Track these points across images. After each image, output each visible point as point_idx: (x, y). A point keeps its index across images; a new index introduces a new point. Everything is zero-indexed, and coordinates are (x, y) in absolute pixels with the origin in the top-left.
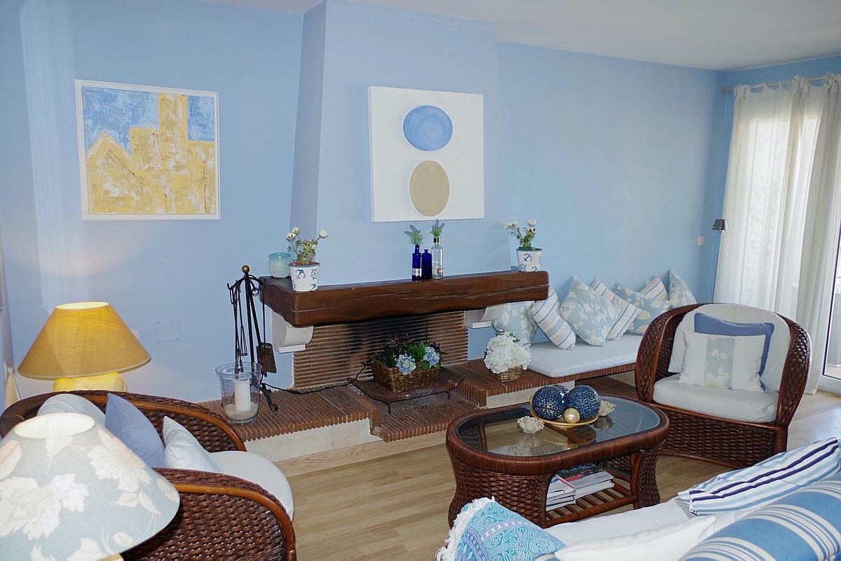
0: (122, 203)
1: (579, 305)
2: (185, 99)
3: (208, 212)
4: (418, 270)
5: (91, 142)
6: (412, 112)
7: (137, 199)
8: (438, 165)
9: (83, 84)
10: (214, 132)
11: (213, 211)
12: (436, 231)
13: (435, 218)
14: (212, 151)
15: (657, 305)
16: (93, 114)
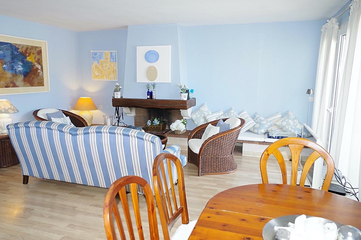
0: (98, 77)
2: (109, 53)
3: (114, 79)
4: (149, 96)
5: (93, 64)
6: (147, 52)
7: (101, 76)
8: (154, 67)
9: (92, 51)
10: (116, 60)
11: (116, 79)
12: (154, 86)
13: (153, 82)
14: (115, 65)
15: (264, 122)
16: (93, 58)
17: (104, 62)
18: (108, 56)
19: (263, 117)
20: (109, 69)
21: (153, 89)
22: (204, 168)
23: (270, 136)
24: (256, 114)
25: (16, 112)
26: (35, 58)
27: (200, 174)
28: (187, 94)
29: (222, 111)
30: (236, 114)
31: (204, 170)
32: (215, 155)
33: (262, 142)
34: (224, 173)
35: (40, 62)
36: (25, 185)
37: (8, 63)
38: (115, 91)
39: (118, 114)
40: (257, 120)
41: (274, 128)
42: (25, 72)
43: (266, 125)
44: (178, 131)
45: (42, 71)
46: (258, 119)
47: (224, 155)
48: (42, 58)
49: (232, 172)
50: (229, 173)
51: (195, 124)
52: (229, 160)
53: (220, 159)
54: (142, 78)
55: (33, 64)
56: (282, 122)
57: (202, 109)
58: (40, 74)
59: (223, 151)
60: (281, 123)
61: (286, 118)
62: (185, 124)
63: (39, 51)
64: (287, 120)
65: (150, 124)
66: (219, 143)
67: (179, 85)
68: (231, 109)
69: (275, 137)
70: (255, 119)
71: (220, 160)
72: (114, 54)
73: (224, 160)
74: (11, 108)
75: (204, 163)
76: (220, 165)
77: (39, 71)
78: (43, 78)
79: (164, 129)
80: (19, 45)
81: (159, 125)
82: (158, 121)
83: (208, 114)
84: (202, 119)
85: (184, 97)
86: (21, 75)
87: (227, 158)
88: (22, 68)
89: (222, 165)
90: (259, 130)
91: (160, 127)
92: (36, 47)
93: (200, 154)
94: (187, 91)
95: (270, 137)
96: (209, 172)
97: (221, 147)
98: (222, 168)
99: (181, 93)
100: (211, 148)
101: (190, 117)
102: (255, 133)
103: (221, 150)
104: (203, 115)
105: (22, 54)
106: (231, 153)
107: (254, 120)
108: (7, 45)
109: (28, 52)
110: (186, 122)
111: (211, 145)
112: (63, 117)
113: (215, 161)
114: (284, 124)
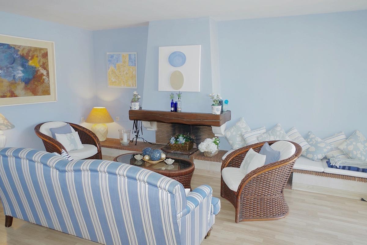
0: (115, 83)
1: (269, 136)
2: (128, 55)
3: (133, 86)
4: (173, 108)
5: (109, 68)
6: (171, 54)
7: (118, 82)
8: (180, 72)
9: (108, 53)
10: (135, 63)
11: (134, 86)
12: (179, 95)
13: (178, 91)
14: (134, 69)
15: (322, 145)
16: (110, 61)
17: (121, 66)
18: (126, 59)
19: (320, 138)
20: (127, 74)
21: (178, 100)
22: (243, 211)
23: (331, 164)
24: (309, 134)
25: (10, 128)
26: (39, 62)
27: (238, 220)
28: (221, 107)
29: (264, 128)
30: (282, 132)
31: (243, 215)
32: (260, 194)
33: (321, 172)
34: (271, 219)
35: (45, 66)
36: (7, 228)
37: (5, 69)
38: (132, 102)
39: (137, 128)
40: (312, 142)
41: (335, 153)
42: (26, 78)
43: (324, 149)
44: (208, 152)
45: (48, 78)
46: (313, 140)
47: (272, 195)
48: (48, 62)
49: (282, 218)
50: (278, 219)
51: (229, 143)
52: (278, 201)
53: (266, 200)
54: (165, 86)
55: (36, 69)
56: (347, 145)
57: (239, 124)
58: (46, 81)
59: (270, 189)
60: (345, 147)
61: (353, 140)
62: (217, 144)
63: (45, 53)
64: (354, 143)
65: (174, 142)
66: (266, 179)
67: (211, 95)
68: (276, 126)
69: (340, 166)
70: (309, 140)
71: (266, 202)
72: (133, 57)
73: (271, 201)
74: (4, 123)
75: (243, 205)
76: (265, 208)
77: (44, 77)
78: (49, 85)
79: (191, 148)
80: (19, 47)
81: (185, 143)
82: (184, 139)
83: (246, 131)
84: (239, 137)
85: (217, 111)
86: (22, 83)
87: (276, 198)
88: (23, 74)
89: (268, 209)
90: (315, 156)
91: (186, 146)
92: (41, 49)
93: (238, 193)
94: (221, 103)
95: (332, 167)
96: (251, 217)
97: (268, 184)
98: (269, 213)
99: (213, 105)
100: (255, 186)
101: (224, 134)
102: (308, 158)
103: (267, 188)
104: (240, 132)
105: (22, 57)
106: (281, 192)
107: (307, 142)
108: (3, 46)
109: (30, 54)
110: (218, 142)
111: (255, 181)
112: (71, 132)
113: (259, 202)
114: (351, 148)
